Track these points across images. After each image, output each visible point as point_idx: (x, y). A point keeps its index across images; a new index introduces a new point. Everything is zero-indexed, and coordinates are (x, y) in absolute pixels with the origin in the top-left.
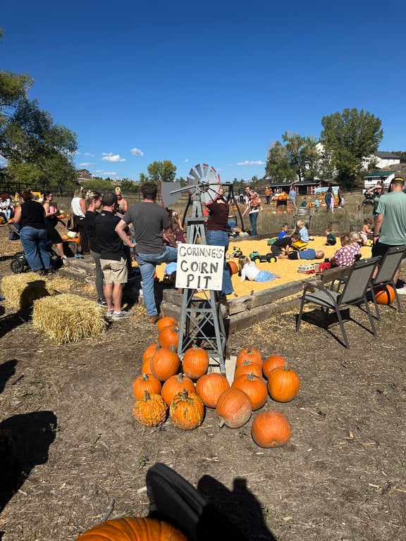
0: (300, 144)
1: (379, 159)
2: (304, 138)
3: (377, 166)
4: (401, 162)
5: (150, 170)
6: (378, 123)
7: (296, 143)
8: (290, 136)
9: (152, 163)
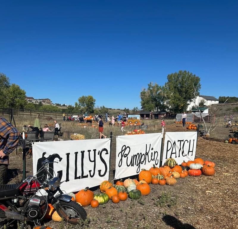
0: (158, 90)
1: (205, 100)
2: (161, 86)
3: (204, 104)
4: (219, 102)
5: (79, 100)
6: (198, 80)
7: (156, 89)
8: (153, 85)
9: (81, 97)
